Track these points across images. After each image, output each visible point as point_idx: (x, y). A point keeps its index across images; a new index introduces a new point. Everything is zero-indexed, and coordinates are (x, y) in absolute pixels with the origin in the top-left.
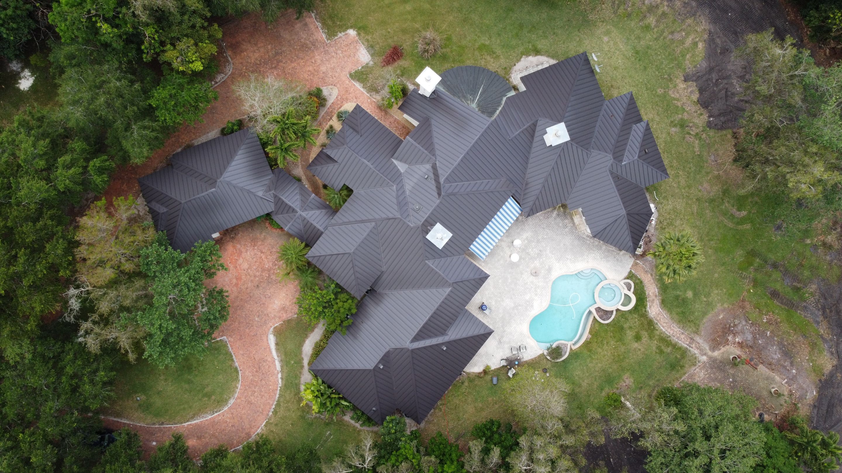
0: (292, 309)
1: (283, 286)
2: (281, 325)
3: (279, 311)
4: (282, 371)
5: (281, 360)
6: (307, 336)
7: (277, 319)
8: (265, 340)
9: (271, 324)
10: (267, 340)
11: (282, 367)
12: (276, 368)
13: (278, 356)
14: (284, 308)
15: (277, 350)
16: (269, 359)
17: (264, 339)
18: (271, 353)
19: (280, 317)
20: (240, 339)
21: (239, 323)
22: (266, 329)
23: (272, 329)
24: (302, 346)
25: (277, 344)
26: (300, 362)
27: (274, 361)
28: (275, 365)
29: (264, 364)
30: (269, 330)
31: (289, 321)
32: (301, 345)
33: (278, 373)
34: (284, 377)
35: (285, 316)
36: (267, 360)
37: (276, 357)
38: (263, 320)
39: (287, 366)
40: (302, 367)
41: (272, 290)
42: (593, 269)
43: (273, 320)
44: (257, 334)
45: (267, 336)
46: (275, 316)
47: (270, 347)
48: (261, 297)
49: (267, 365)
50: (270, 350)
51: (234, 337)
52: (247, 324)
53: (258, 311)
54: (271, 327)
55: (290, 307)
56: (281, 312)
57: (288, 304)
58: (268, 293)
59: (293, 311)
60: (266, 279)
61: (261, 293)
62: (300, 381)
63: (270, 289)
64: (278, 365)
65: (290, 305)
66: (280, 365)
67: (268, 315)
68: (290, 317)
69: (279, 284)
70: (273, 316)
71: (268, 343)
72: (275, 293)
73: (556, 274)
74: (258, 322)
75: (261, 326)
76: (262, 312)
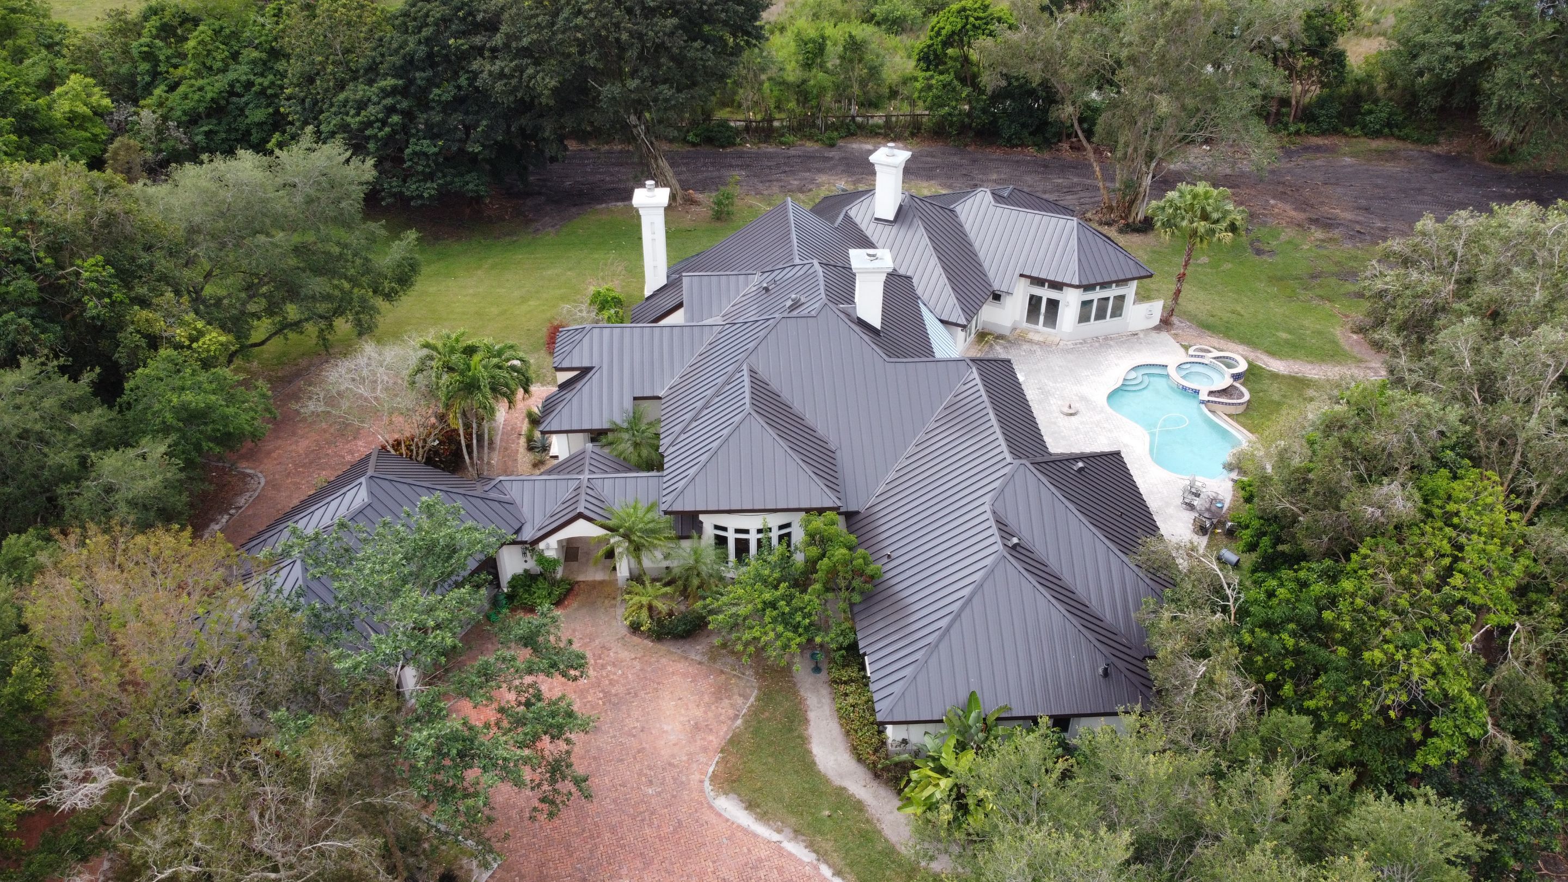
0: (717, 716)
1: (657, 690)
2: (724, 761)
3: (692, 740)
4: (822, 855)
5: (797, 833)
6: (804, 740)
7: (702, 758)
8: (713, 819)
9: (696, 777)
10: (720, 815)
11: (811, 846)
12: (800, 862)
13: (779, 831)
14: (697, 727)
15: (763, 817)
16: (763, 854)
17: (707, 816)
18: (755, 835)
19: (705, 750)
20: (647, 865)
21: (613, 831)
22: (695, 795)
23: (708, 786)
24: (814, 763)
25: (750, 806)
26: (841, 797)
27: (781, 849)
28: (790, 854)
29: (762, 874)
30: (702, 791)
31: (734, 741)
32: (808, 765)
33: (816, 868)
34: (841, 864)
35: (716, 740)
36: (760, 860)
37: (775, 837)
38: (669, 780)
39: (823, 834)
40: (859, 806)
41: (636, 713)
42: (1135, 368)
43: (695, 766)
44: (680, 822)
45: (711, 807)
46: (690, 755)
47: (739, 826)
48: (622, 744)
49: (771, 868)
50: (746, 831)
51: (624, 871)
52: (634, 818)
53: (640, 773)
54: (702, 782)
55: (710, 714)
56: (698, 737)
57: (699, 713)
58: (630, 723)
59: (722, 718)
60: (604, 704)
61: (615, 736)
62: (886, 840)
63: (629, 716)
64: (798, 850)
65: (705, 712)
66: (802, 845)
67: (670, 764)
68: (726, 733)
69: (642, 694)
70: (685, 758)
71: (727, 820)
72: (648, 713)
73: (1099, 397)
74: (659, 794)
75: (675, 797)
76: (650, 768)
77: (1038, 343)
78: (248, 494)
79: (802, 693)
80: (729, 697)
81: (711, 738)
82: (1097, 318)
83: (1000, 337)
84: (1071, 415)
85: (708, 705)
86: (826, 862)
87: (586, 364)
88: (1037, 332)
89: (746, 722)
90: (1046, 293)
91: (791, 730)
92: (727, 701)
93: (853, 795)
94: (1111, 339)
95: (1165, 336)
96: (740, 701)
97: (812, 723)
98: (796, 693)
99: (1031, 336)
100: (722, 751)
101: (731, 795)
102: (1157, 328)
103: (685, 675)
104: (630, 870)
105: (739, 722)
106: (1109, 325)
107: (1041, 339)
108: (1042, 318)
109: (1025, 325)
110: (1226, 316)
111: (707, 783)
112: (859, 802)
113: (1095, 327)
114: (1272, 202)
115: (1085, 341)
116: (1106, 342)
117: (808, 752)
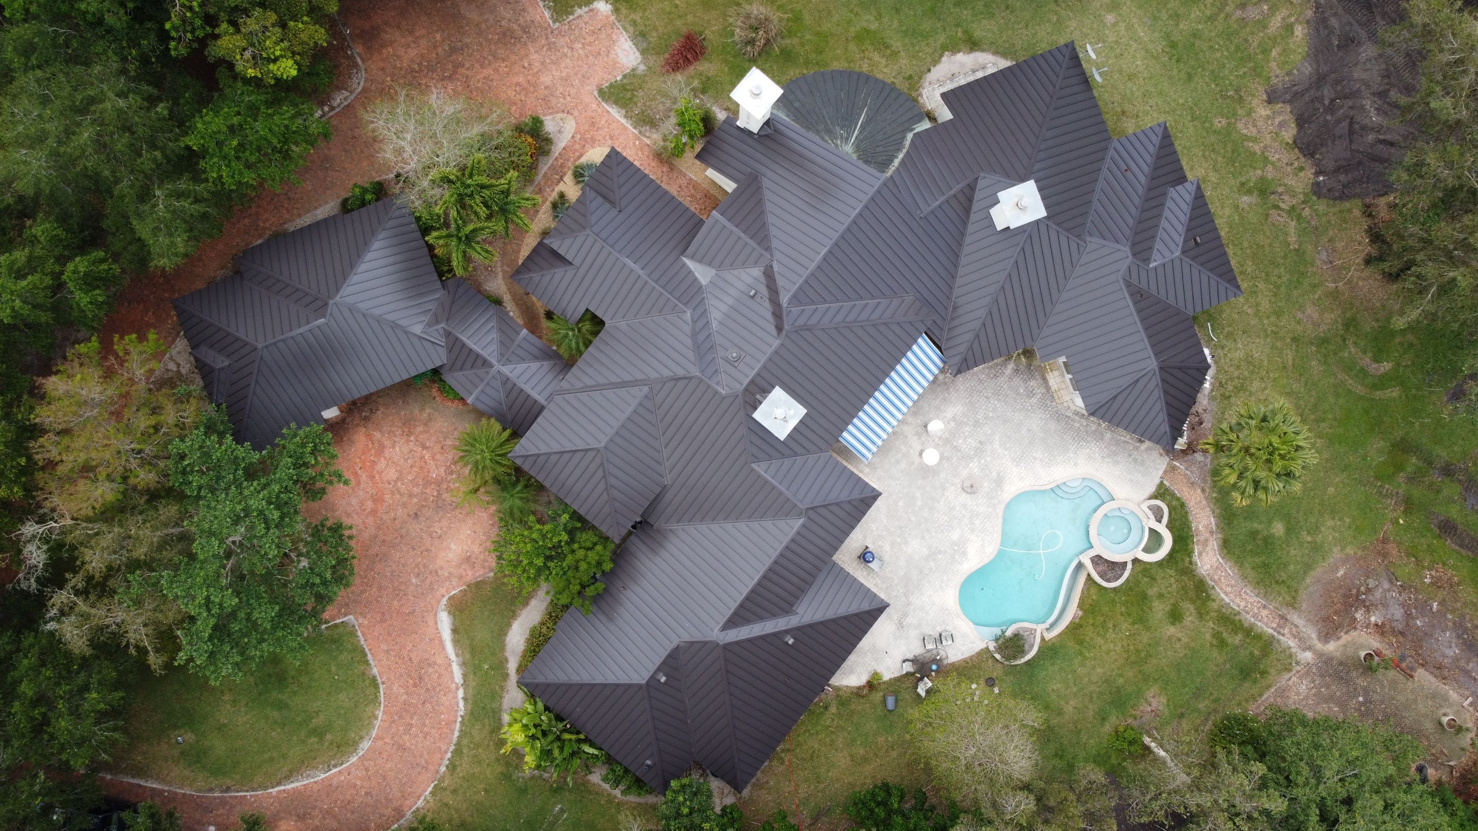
0: (485, 561)
1: (467, 515)
2: (463, 592)
3: (459, 566)
4: (465, 685)
5: (464, 664)
6: (514, 615)
7: (455, 581)
8: (431, 623)
9: (443, 591)
10: (436, 623)
11: (465, 676)
12: (453, 678)
13: (457, 655)
14: (468, 559)
15: (456, 642)
16: (439, 661)
17: (430, 619)
18: (444, 648)
19: (460, 578)
20: (382, 621)
21: (380, 589)
22: (433, 601)
23: (444, 601)
24: (506, 635)
25: (455, 631)
26: (501, 665)
27: (450, 665)
28: (452, 672)
29: (430, 670)
30: (439, 602)
31: (478, 585)
32: (502, 632)
33: (457, 689)
34: (469, 697)
35: (471, 576)
36: (435, 663)
37: (453, 657)
38: (428, 582)
39: (475, 674)
40: (505, 677)
41: (444, 523)
43: (448, 583)
44: (414, 611)
45: (436, 615)
46: (451, 575)
47: (440, 637)
48: (422, 538)
49: (436, 672)
50: (441, 642)
51: (369, 616)
52: (394, 590)
53: (417, 566)
54: (443, 596)
55: (482, 556)
56: (463, 567)
57: (476, 549)
58: (437, 528)
59: (486, 564)
60: (433, 501)
61: (422, 529)
62: (501, 705)
63: (440, 520)
64: (457, 673)
65: (481, 553)
66: (461, 672)
67: (436, 572)
68: (480, 576)
69: (458, 511)
70: (446, 574)
71: (438, 629)
72: (450, 528)
73: (1012, 489)
74: (417, 586)
75: (423, 594)
76: (424, 566)
78: (342, 98)
81: (470, 573)
83: (1030, 355)
85: (485, 549)
86: (465, 689)
88: (1062, 378)
89: (496, 577)
91: (513, 604)
95: (1161, 462)
97: (529, 607)
100: (468, 586)
101: (451, 616)
104: (372, 617)
105: (493, 574)
107: (1052, 386)
111: (445, 599)
112: (508, 675)
117: (509, 625)
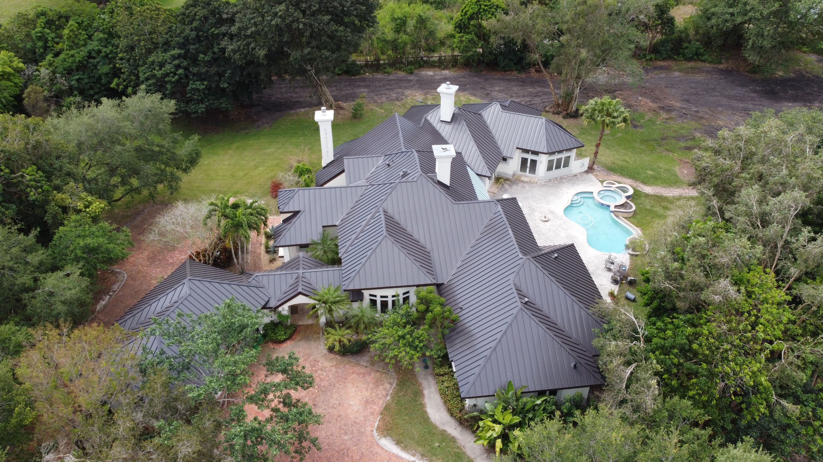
0: (377, 395)
1: (345, 383)
2: (382, 419)
3: (365, 409)
5: (422, 455)
6: (423, 406)
7: (371, 418)
8: (379, 451)
9: (369, 429)
10: (383, 449)
13: (414, 455)
14: (367, 402)
15: (405, 448)
17: (377, 449)
18: (402, 458)
19: (372, 414)
22: (369, 438)
23: (375, 433)
24: (429, 418)
25: (398, 443)
26: (444, 436)
30: (373, 436)
31: (387, 408)
32: (425, 419)
35: (377, 408)
37: (412, 458)
38: (355, 431)
39: (436, 456)
40: (453, 440)
41: (335, 396)
42: (577, 194)
43: (368, 423)
44: (362, 453)
45: (378, 445)
46: (366, 418)
47: (393, 454)
48: (329, 413)
50: (397, 457)
52: (339, 453)
53: (340, 428)
54: (372, 431)
55: (374, 394)
56: (368, 407)
57: (367, 394)
58: (333, 401)
59: (380, 396)
60: (318, 392)
61: (325, 409)
62: (468, 457)
63: (332, 397)
65: (371, 393)
67: (355, 423)
68: (382, 404)
69: (337, 385)
70: (362, 419)
71: (387, 451)
72: (341, 395)
73: (560, 211)
74: (350, 439)
75: (359, 440)
76: (345, 425)
77: (527, 182)
78: (119, 283)
79: (420, 380)
80: (383, 385)
81: (375, 407)
82: (556, 168)
83: (507, 180)
84: (546, 221)
85: (372, 389)
87: (296, 209)
88: (526, 176)
89: (392, 397)
90: (530, 157)
91: (415, 401)
92: (381, 387)
93: (450, 434)
94: (564, 179)
95: (591, 176)
96: (388, 386)
97: (426, 396)
98: (417, 381)
99: (523, 178)
100: (381, 414)
101: (388, 438)
102: (587, 172)
103: (359, 374)
105: (389, 398)
106: (562, 171)
107: (528, 180)
108: (528, 169)
109: (519, 173)
110: (621, 163)
111: (375, 432)
112: (453, 437)
113: (555, 173)
114: (640, 98)
115: (550, 180)
116: (561, 180)
117: (425, 412)
